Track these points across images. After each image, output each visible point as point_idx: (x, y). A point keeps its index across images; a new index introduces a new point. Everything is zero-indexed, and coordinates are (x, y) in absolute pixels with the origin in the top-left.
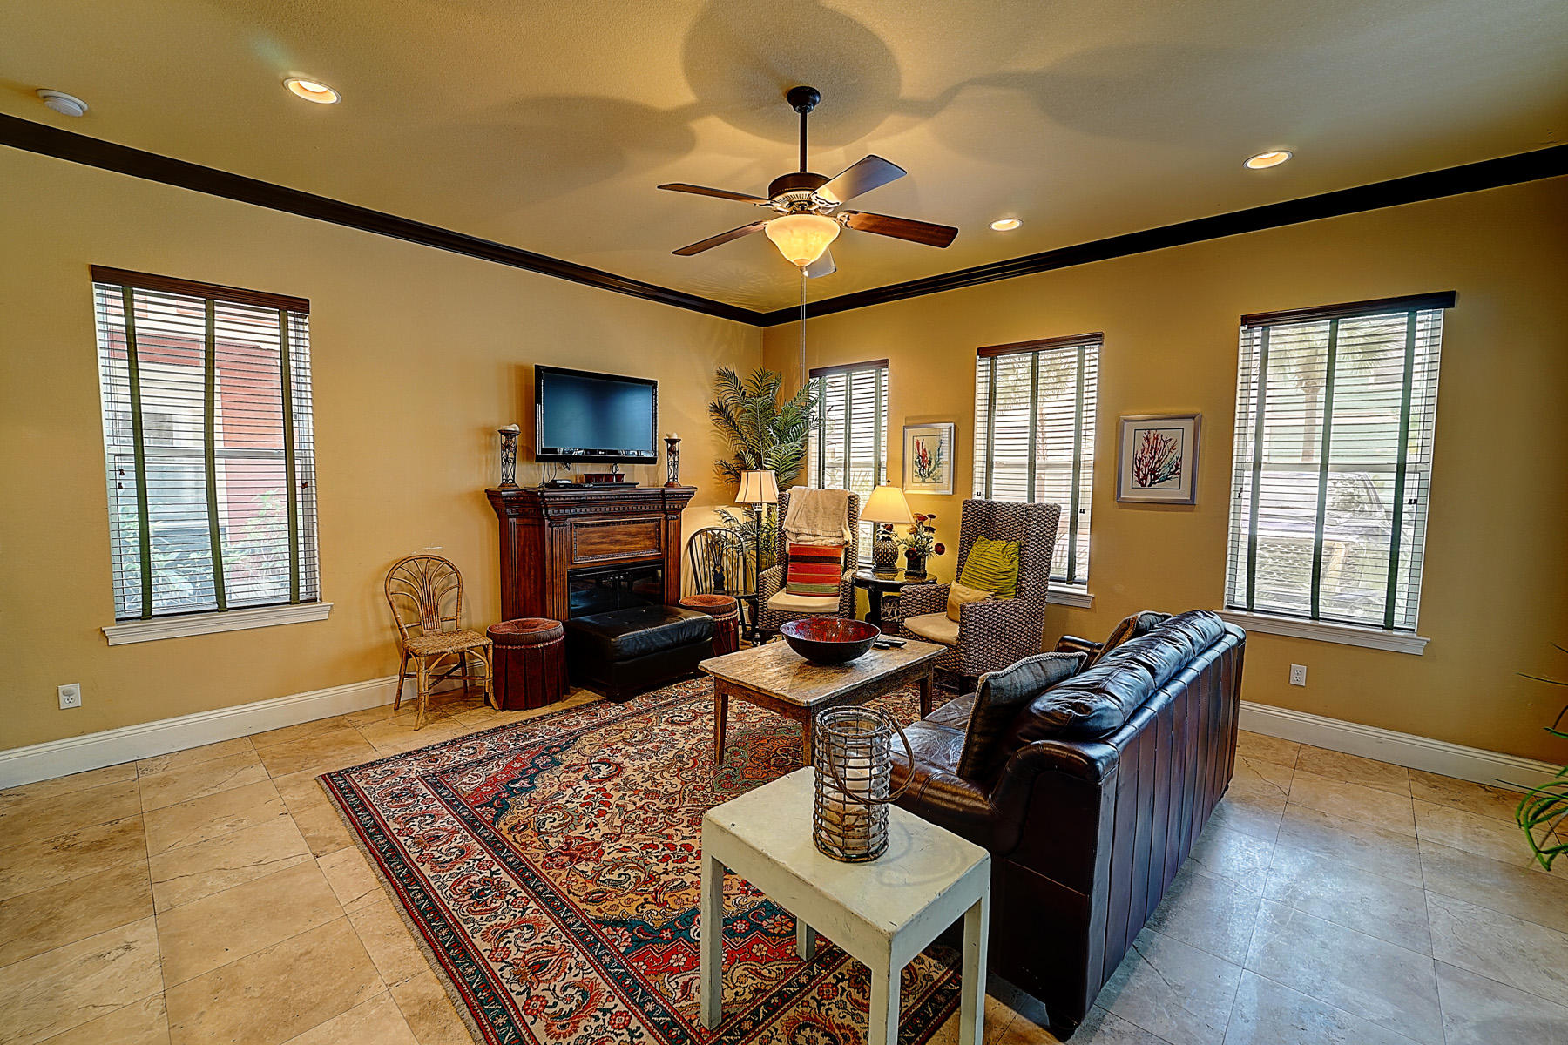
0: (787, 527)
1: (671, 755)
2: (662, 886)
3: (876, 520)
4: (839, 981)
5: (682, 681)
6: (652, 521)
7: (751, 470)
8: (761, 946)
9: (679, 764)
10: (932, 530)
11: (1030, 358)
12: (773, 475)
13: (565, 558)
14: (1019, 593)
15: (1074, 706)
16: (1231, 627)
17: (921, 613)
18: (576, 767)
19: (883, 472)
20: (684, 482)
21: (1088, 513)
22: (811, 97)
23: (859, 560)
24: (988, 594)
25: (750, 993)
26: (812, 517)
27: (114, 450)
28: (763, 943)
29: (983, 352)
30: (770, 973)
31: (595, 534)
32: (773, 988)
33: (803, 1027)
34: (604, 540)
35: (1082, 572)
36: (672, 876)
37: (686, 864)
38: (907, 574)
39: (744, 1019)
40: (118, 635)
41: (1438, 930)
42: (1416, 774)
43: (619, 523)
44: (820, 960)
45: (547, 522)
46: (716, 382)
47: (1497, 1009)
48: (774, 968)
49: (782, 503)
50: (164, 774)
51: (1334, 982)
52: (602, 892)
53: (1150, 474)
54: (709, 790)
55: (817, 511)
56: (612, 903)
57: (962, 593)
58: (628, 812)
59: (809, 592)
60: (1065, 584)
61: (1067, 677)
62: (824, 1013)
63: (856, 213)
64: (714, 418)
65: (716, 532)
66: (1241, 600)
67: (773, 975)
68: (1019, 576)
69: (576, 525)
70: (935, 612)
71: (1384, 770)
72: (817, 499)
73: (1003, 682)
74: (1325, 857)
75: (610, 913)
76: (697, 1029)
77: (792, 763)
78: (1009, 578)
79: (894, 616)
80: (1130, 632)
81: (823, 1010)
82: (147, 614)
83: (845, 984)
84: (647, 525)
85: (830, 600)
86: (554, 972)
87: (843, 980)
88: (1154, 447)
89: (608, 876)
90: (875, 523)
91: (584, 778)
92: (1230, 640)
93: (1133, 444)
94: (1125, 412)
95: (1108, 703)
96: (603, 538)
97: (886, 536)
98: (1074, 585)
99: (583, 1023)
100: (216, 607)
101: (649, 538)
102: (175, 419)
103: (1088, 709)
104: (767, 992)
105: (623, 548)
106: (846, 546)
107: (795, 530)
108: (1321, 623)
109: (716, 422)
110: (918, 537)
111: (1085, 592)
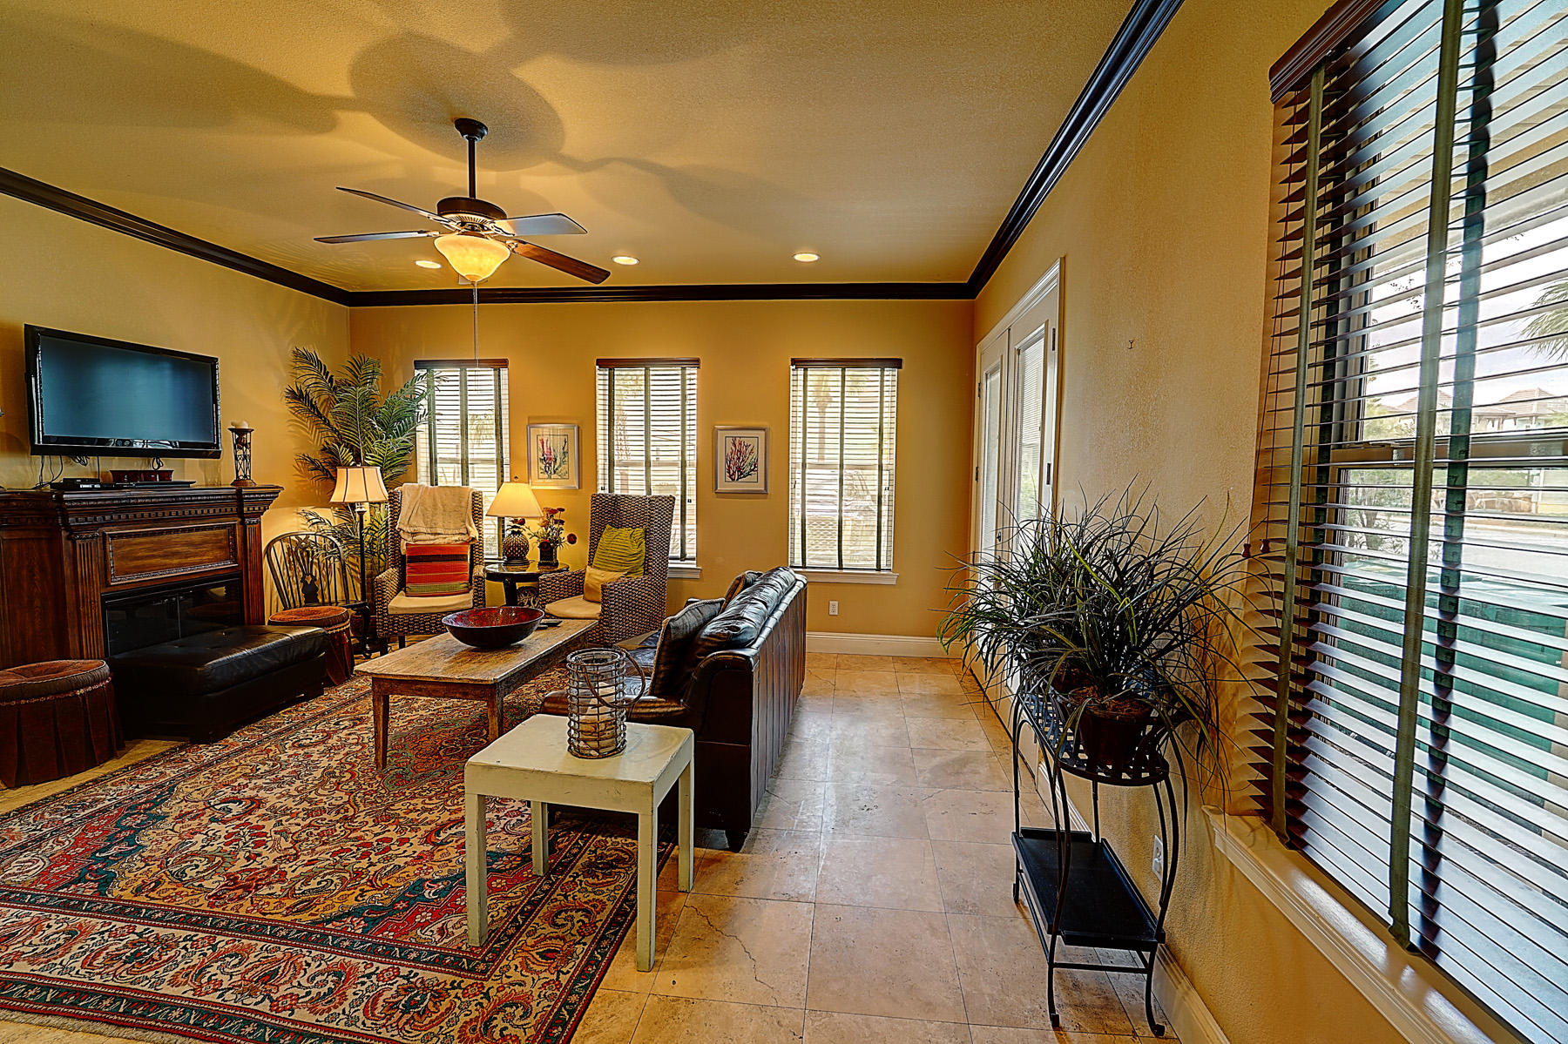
0: (402, 527)
1: (318, 774)
2: (374, 875)
3: (500, 515)
4: (575, 878)
5: (290, 706)
6: (224, 527)
7: (347, 466)
8: (498, 881)
9: (334, 780)
10: (562, 522)
11: (643, 373)
12: (379, 472)
13: (96, 578)
14: (647, 570)
15: (729, 628)
16: (799, 577)
17: (560, 598)
18: (193, 815)
19: (506, 469)
20: (260, 477)
21: (694, 502)
22: (480, 130)
23: (485, 557)
24: (622, 574)
25: (504, 911)
26: (430, 515)
28: (499, 878)
29: (602, 363)
30: (515, 893)
31: (141, 546)
32: (523, 901)
33: (560, 913)
34: (154, 553)
35: (691, 551)
36: (380, 866)
37: (391, 852)
38: (540, 564)
39: (507, 928)
41: (912, 734)
42: (896, 659)
43: (177, 531)
44: (554, 872)
45: (64, 534)
46: (294, 364)
47: (937, 761)
48: (518, 889)
49: (394, 501)
51: (869, 774)
52: (306, 901)
53: (738, 472)
54: (383, 791)
55: (436, 509)
56: (324, 905)
57: (596, 576)
58: (294, 834)
59: (432, 593)
60: (679, 561)
61: (715, 616)
62: (572, 900)
63: (524, 243)
64: (292, 405)
65: (303, 537)
66: (798, 562)
67: (519, 894)
68: (646, 557)
69: (113, 536)
70: (572, 596)
71: (879, 660)
72: (434, 495)
73: (679, 623)
74: (858, 713)
75: (325, 912)
76: (468, 950)
77: (464, 749)
78: (638, 558)
79: (530, 605)
80: (741, 586)
81: (570, 899)
83: (581, 878)
84: (217, 531)
85: (461, 598)
86: (291, 973)
87: (578, 876)
88: (739, 451)
89: (304, 888)
90: (499, 518)
91: (211, 821)
92: (799, 585)
93: (724, 448)
94: (718, 423)
95: (747, 624)
96: (155, 550)
97: (516, 530)
98: (686, 561)
99: (350, 992)
101: (221, 548)
103: (738, 629)
104: (518, 906)
105: (184, 561)
106: (472, 543)
107: (412, 530)
108: (844, 571)
109: (295, 411)
110: (549, 529)
111: (695, 566)
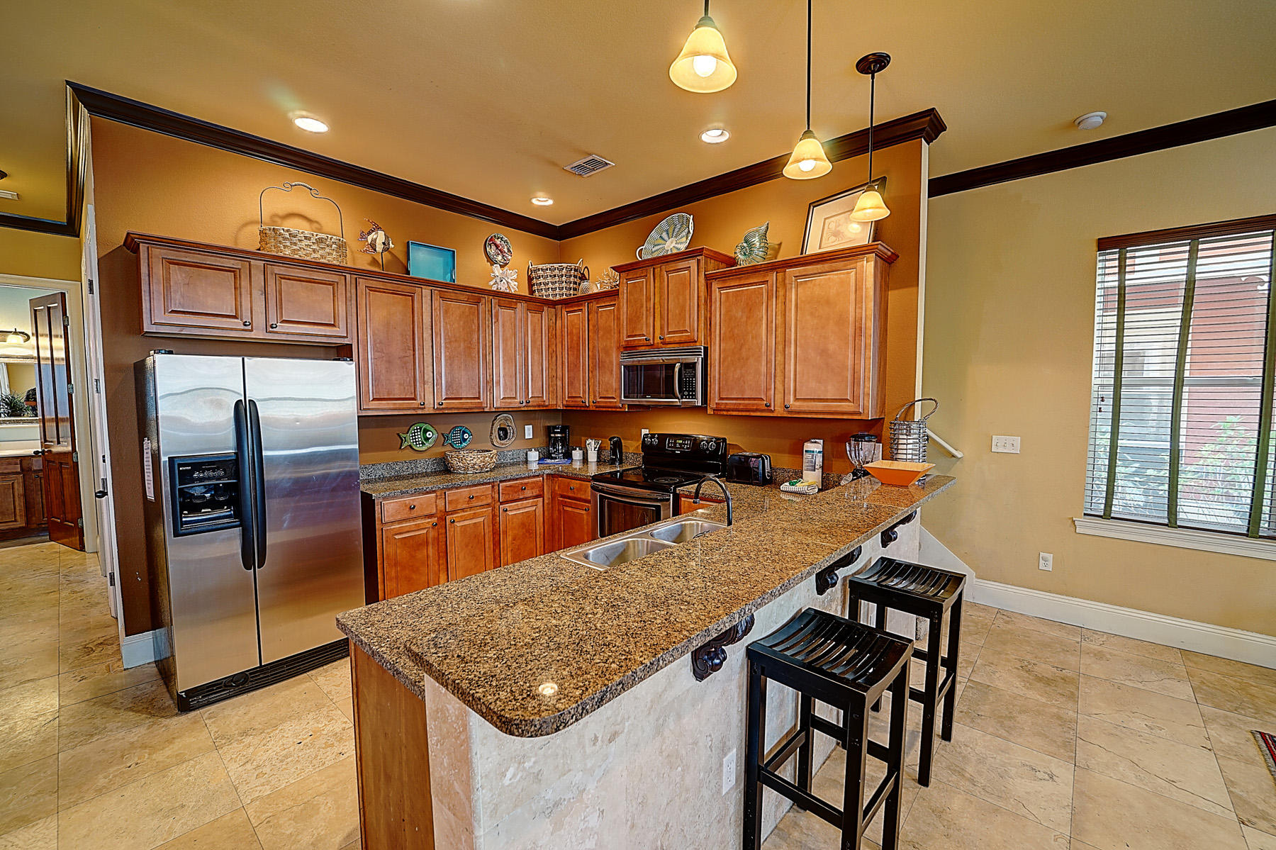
27: (1099, 381)
40: (1085, 526)
50: (1100, 648)
82: (1107, 515)
100: (1166, 521)
102: (1148, 353)
